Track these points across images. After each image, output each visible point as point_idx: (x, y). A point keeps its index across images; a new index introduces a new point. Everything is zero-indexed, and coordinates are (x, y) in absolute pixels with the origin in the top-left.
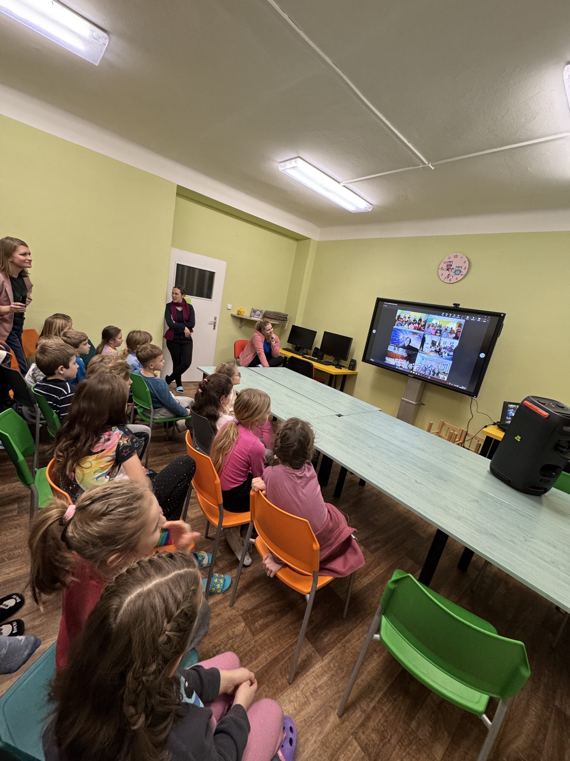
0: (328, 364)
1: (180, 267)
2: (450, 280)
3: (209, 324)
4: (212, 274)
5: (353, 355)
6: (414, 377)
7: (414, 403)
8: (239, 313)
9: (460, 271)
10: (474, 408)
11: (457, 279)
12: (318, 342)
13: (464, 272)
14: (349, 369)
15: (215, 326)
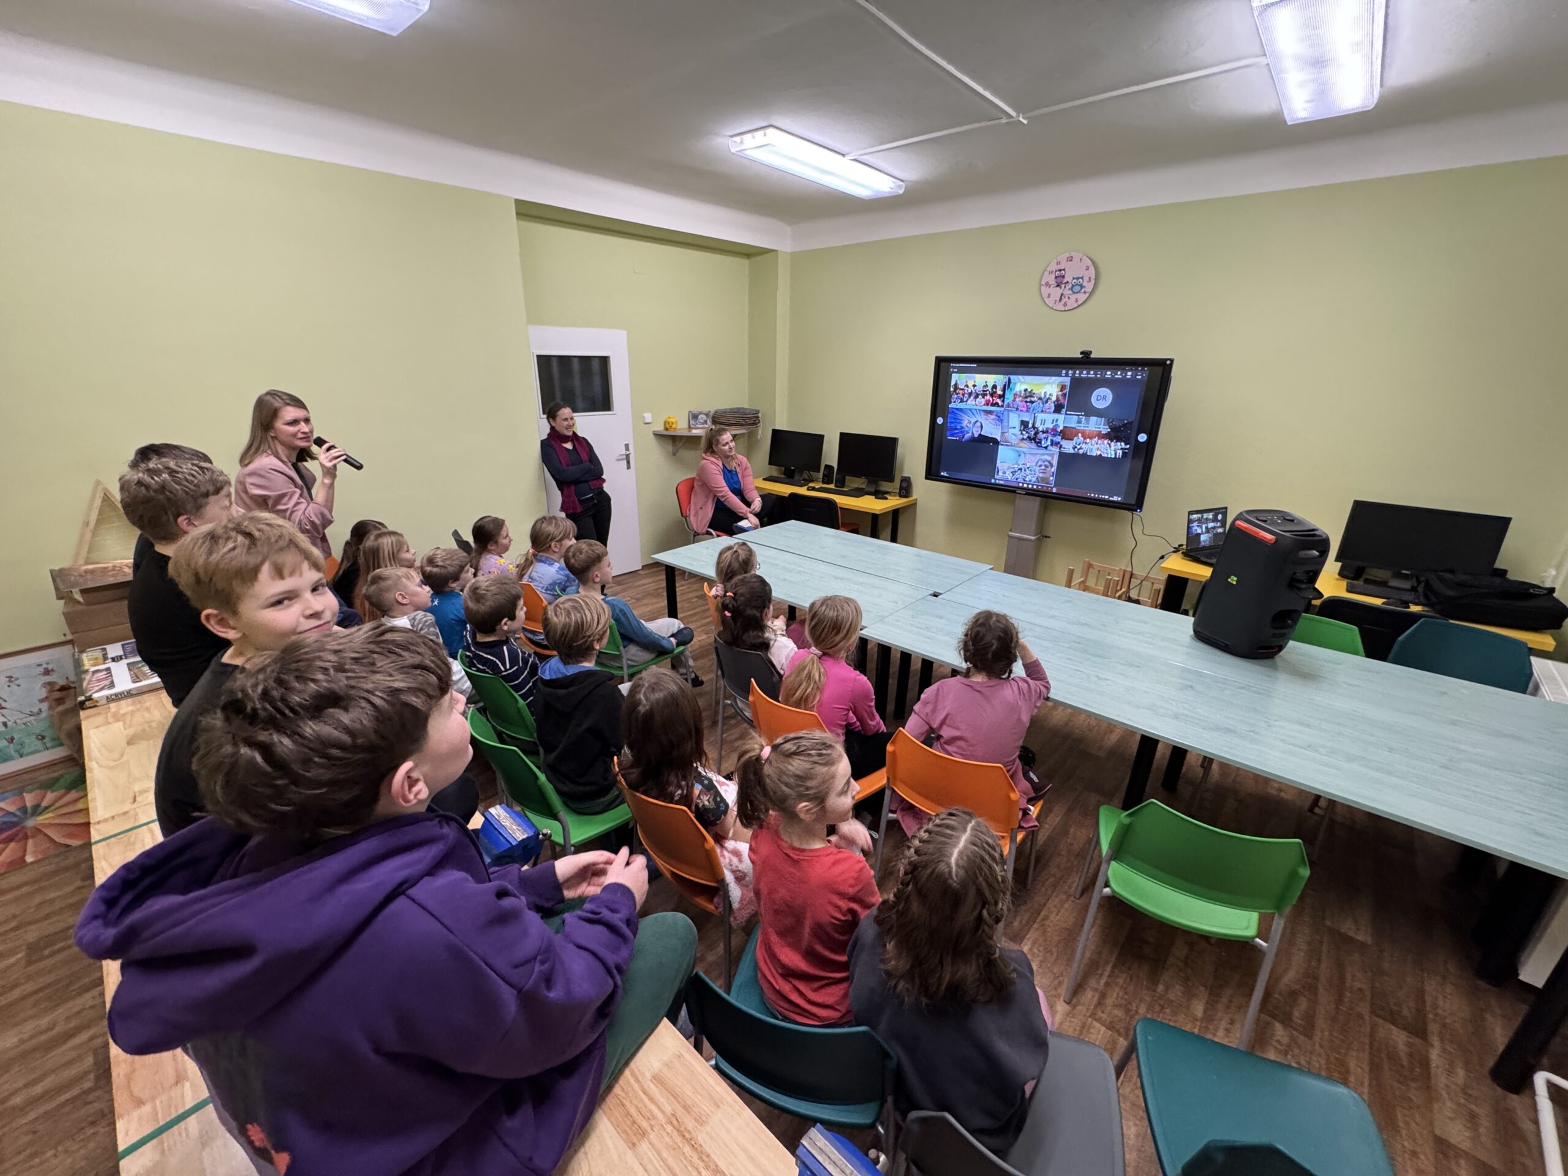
0: (858, 493)
1: (544, 361)
2: (1065, 304)
3: (618, 460)
4: (604, 361)
5: (902, 470)
6: (1027, 494)
7: (1033, 538)
8: (668, 426)
9: (1082, 286)
10: (1138, 530)
12: (831, 455)
13: (1089, 287)
14: (901, 496)
15: (628, 462)
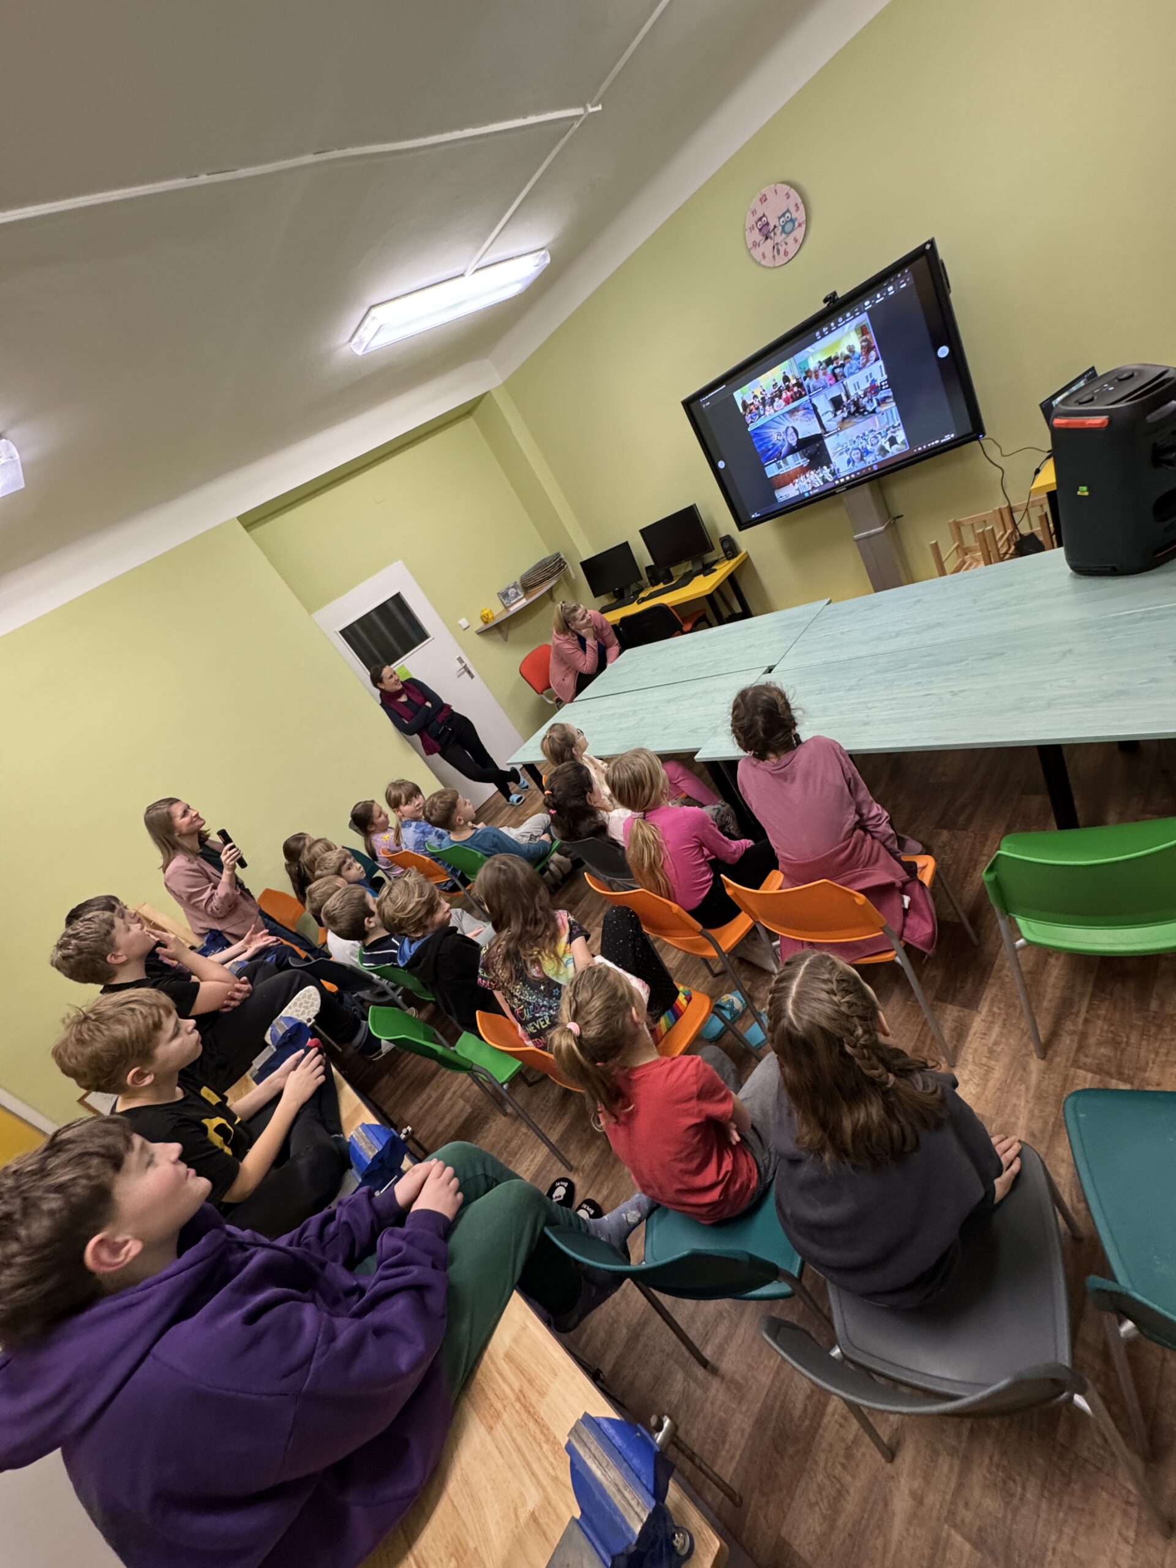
0: (687, 580)
1: (348, 633)
2: (786, 253)
3: (459, 676)
4: (398, 599)
5: (716, 530)
6: (848, 488)
7: (881, 528)
8: (485, 620)
9: (792, 221)
10: (994, 454)
11: (796, 241)
12: (643, 556)
13: (800, 216)
14: (729, 559)
15: (469, 672)
